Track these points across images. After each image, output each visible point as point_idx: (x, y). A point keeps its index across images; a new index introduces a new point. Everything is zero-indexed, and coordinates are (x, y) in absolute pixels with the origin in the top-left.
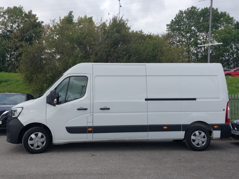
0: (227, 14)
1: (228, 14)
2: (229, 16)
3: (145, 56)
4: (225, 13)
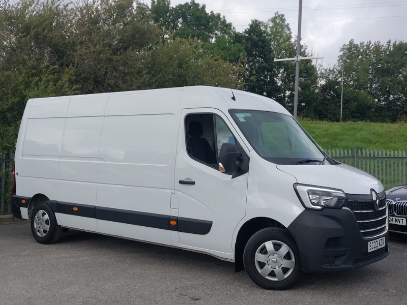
0: (221, 17)
1: (224, 17)
2: (225, 21)
4: (219, 15)
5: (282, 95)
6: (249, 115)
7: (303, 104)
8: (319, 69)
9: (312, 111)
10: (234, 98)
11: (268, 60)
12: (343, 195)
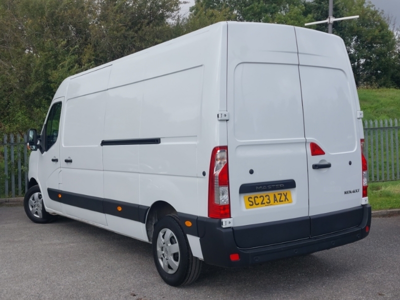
5: (356, 63)
7: (379, 72)
8: (397, 34)
9: (389, 78)
11: (339, 28)
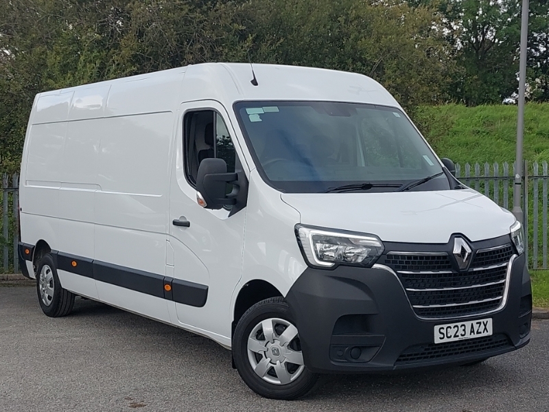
3: (307, 39)
6: (275, 109)
10: (255, 82)
12: (378, 244)
